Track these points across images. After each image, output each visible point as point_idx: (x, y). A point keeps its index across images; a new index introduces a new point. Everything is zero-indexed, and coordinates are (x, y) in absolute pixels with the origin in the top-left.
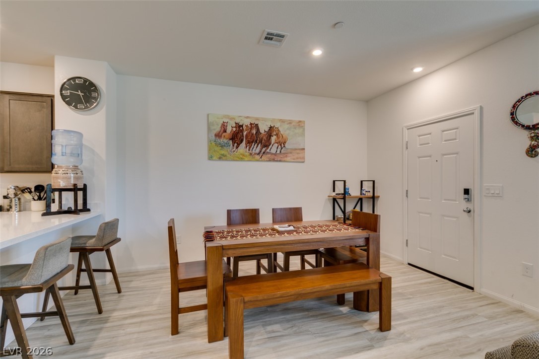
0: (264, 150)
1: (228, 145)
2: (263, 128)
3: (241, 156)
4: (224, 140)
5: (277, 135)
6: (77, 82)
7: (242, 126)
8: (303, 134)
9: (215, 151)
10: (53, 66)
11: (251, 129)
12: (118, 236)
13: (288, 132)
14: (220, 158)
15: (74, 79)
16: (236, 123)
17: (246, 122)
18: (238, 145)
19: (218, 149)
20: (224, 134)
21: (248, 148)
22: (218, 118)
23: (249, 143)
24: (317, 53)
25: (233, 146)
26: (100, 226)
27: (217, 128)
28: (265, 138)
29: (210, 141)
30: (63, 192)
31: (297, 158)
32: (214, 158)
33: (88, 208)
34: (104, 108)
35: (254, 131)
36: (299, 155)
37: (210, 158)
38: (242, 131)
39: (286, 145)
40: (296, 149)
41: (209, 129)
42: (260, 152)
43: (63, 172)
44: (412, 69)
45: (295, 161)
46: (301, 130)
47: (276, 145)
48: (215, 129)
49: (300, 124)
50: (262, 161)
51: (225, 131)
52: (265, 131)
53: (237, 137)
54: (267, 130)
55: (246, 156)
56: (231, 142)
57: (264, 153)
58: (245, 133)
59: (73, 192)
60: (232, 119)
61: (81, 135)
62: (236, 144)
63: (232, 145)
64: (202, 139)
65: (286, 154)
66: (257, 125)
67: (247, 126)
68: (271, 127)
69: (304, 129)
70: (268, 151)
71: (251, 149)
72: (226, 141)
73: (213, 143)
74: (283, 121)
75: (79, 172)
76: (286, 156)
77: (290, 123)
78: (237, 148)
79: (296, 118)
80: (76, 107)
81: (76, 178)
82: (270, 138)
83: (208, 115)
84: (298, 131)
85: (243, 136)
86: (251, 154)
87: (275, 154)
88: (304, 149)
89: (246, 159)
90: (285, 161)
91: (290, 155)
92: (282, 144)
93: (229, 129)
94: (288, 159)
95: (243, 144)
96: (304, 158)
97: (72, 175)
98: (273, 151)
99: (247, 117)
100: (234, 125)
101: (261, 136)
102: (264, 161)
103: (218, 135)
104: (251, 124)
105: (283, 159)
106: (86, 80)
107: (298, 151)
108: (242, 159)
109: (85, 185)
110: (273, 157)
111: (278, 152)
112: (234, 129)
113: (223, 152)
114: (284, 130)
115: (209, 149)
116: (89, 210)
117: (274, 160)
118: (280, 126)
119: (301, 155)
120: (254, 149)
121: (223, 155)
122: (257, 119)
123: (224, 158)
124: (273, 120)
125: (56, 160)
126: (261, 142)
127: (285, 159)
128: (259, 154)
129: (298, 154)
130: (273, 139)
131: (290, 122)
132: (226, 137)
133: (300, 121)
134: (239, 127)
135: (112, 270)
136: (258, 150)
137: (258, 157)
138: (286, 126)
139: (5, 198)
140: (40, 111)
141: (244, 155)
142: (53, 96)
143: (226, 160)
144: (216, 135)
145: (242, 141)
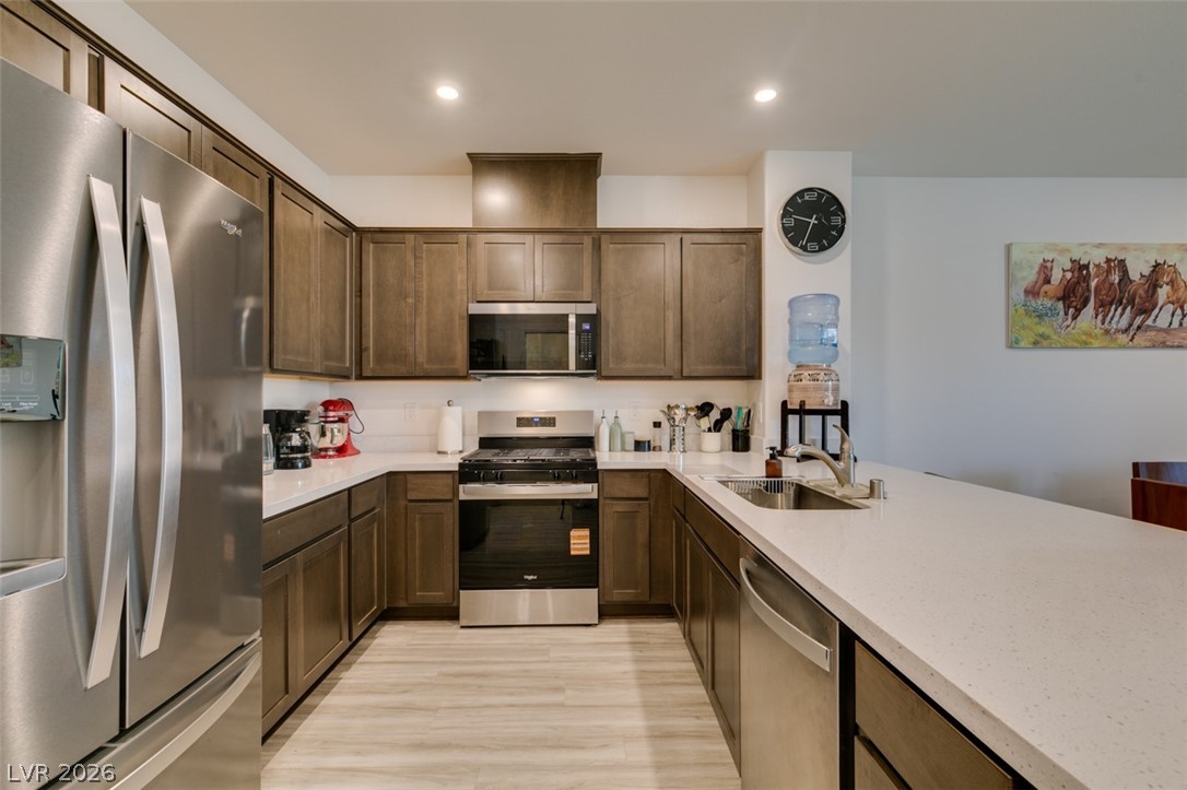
0: (1138, 320)
1: (1053, 312)
2: (1138, 268)
3: (1084, 337)
4: (1044, 302)
5: (1172, 283)
6: (807, 198)
7: (1086, 267)
9: (1024, 327)
11: (1108, 272)
14: (1036, 344)
15: (801, 193)
16: (1073, 261)
17: (1097, 257)
18: (1078, 311)
19: (1027, 321)
20: (1046, 287)
21: (1100, 317)
22: (1031, 252)
23: (1103, 306)
25: (1066, 314)
27: (1030, 276)
28: (1141, 292)
29: (1011, 307)
32: (1022, 344)
35: (1115, 278)
37: (1013, 344)
38: (1087, 279)
41: (1010, 280)
42: (1130, 325)
47: (1171, 307)
48: (1024, 279)
50: (1134, 347)
51: (1047, 281)
52: (1142, 276)
53: (1075, 292)
54: (1147, 272)
55: (1096, 337)
56: (1060, 305)
57: (1139, 327)
58: (1093, 284)
60: (1063, 251)
62: (1071, 311)
63: (1062, 313)
64: (991, 303)
67: (1098, 266)
68: (1157, 265)
70: (1149, 322)
71: (1108, 319)
72: (1048, 303)
73: (1020, 311)
74: (1185, 249)
78: (1075, 318)
80: (804, 248)
82: (1154, 292)
83: (1008, 248)
85: (1089, 291)
86: (1107, 332)
89: (1096, 343)
92: (1184, 304)
93: (1057, 276)
95: (1090, 309)
98: (1163, 321)
99: (1099, 246)
100: (1068, 266)
101: (1132, 288)
102: (1139, 347)
103: (1032, 292)
104: (1108, 261)
106: (822, 193)
108: (1085, 345)
110: (1161, 337)
111: (1176, 324)
112: (1069, 275)
113: (1041, 329)
115: (1010, 324)
117: (1163, 345)
118: (1181, 260)
120: (1116, 319)
121: (1042, 336)
122: (1123, 248)
123: (1045, 343)
124: (1162, 248)
126: (1131, 302)
128: (1126, 331)
132: (1051, 294)
134: (1080, 268)
137: (1123, 338)
139: (657, 425)
140: (737, 261)
141: (1089, 335)
142: (759, 231)
143: (1050, 347)
144: (1027, 292)
145: (1085, 303)
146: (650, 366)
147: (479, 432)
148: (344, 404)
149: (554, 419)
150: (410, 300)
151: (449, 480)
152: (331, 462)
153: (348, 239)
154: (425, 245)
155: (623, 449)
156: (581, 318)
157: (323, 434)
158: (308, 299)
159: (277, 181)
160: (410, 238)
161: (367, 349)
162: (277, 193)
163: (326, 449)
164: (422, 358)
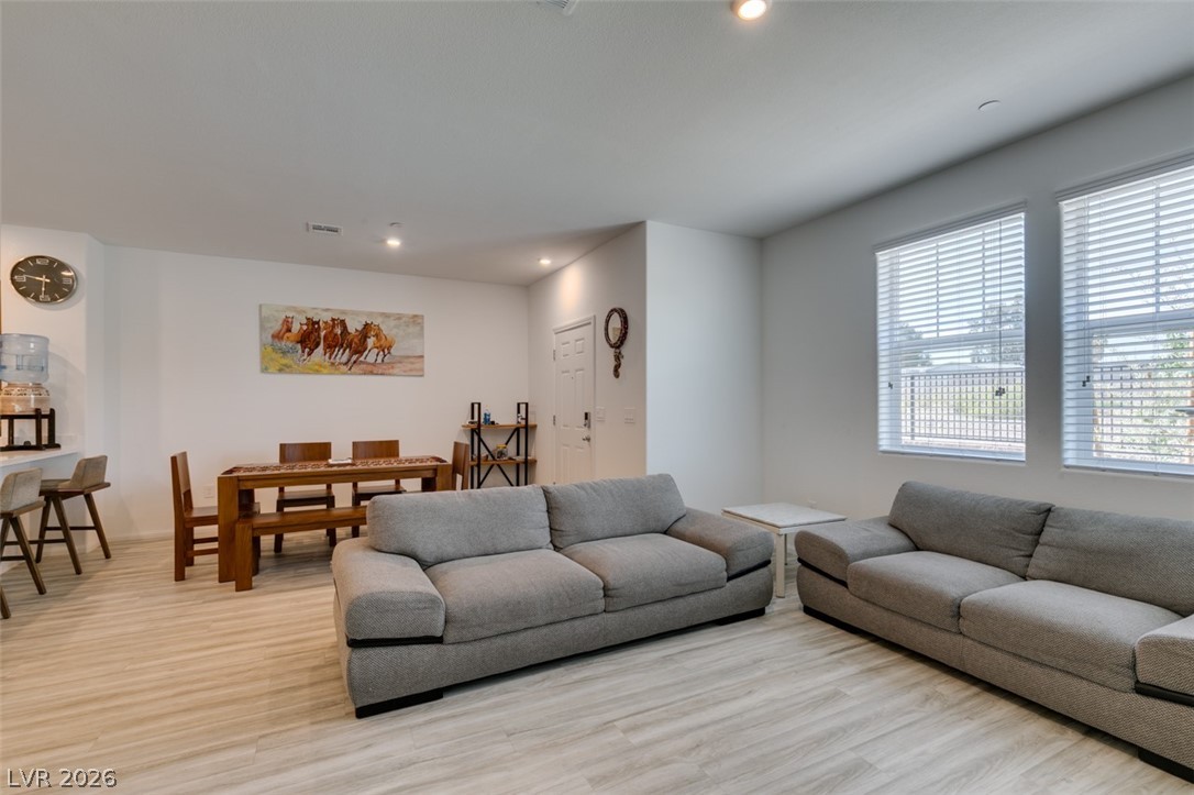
0: (354, 358)
1: (293, 350)
2: (354, 326)
3: (317, 367)
4: (285, 344)
5: (377, 336)
6: (38, 262)
7: (318, 323)
8: (421, 335)
9: (272, 360)
11: (333, 327)
12: (106, 481)
13: (395, 331)
14: (281, 371)
15: (32, 259)
16: (308, 319)
17: (326, 317)
18: (312, 351)
19: (274, 355)
20: (288, 334)
21: (328, 355)
22: (277, 311)
23: (330, 347)
24: (394, 243)
25: (303, 352)
26: (79, 463)
27: (277, 326)
28: (356, 340)
29: (263, 345)
30: (15, 420)
31: (411, 370)
32: (271, 370)
33: (56, 443)
34: (84, 301)
35: (338, 331)
36: (414, 365)
37: (265, 370)
38: (318, 330)
39: (392, 351)
40: (408, 357)
41: (262, 328)
42: (349, 360)
43: (19, 393)
44: (539, 260)
45: (408, 374)
46: (418, 328)
47: (376, 351)
48: (271, 327)
49: (416, 320)
50: (351, 374)
51: (289, 330)
52: (357, 330)
53: (310, 337)
54: (360, 328)
55: (325, 367)
56: (299, 346)
57: (355, 362)
58: (323, 334)
59: (34, 421)
60: (301, 312)
62: (307, 350)
63: (300, 351)
64: (250, 341)
65: (392, 365)
66: (343, 322)
67: (326, 323)
68: (367, 324)
69: (422, 328)
70: (362, 359)
71: (333, 356)
72: (290, 345)
73: (269, 349)
74: (386, 316)
75: (43, 391)
76: (393, 368)
77: (399, 319)
78: (309, 354)
79: (409, 311)
80: (36, 299)
81: (38, 401)
82: (365, 340)
83: (260, 306)
84: (411, 329)
85: (319, 336)
86: (333, 364)
87: (374, 364)
88: (422, 357)
89: (325, 371)
90: (390, 375)
91: (399, 365)
92: (385, 348)
93: (296, 328)
94: (395, 371)
95: (321, 349)
96: (422, 370)
97: (32, 396)
98: (371, 358)
99: (327, 310)
100: (305, 321)
101: (350, 338)
102: (355, 374)
103: (277, 336)
104: (333, 320)
105: (387, 372)
106: (52, 261)
107: (412, 360)
108: (317, 372)
109: (53, 411)
110: (370, 368)
111: (379, 361)
112: (305, 327)
113: (284, 361)
114: (387, 329)
115: (263, 357)
116: (58, 446)
117: (372, 373)
118: (383, 322)
119: (417, 366)
120: (339, 356)
121: (285, 365)
122: (344, 312)
123: (287, 370)
124: (370, 314)
126: (349, 346)
127: (391, 371)
128: (346, 364)
129: (412, 363)
130: (371, 342)
131: (399, 317)
132: (292, 338)
133: (415, 316)
134: (313, 324)
135: (97, 527)
136: (345, 359)
137: (344, 368)
138: (392, 323)
141: (321, 366)
143: (291, 373)
144: (273, 336)
145: (317, 345)
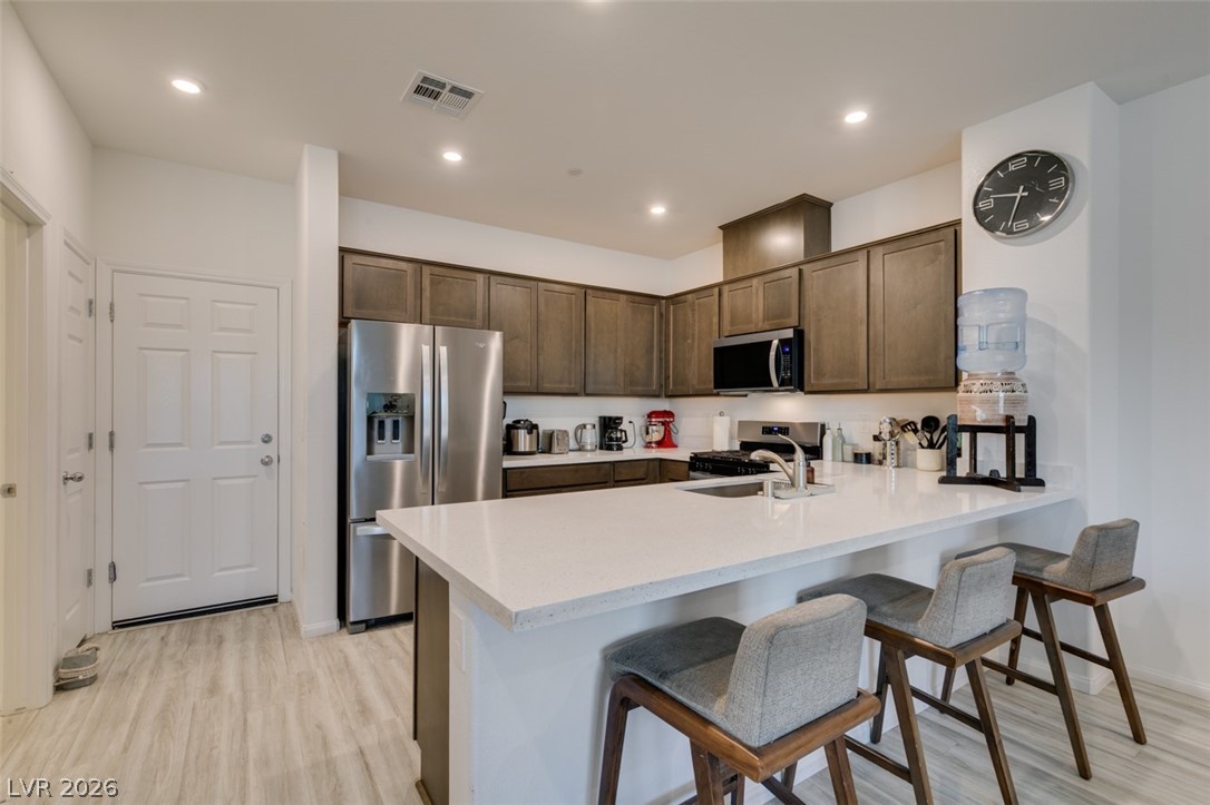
6: (1012, 168)
10: (959, 158)
15: (1003, 165)
26: (1084, 534)
30: (978, 434)
33: (1038, 476)
34: (1084, 212)
43: (982, 389)
59: (1004, 436)
61: (1022, 294)
75: (1017, 385)
80: (1009, 231)
81: (1009, 402)
97: (1002, 394)
106: (1032, 156)
109: (1032, 420)
116: (1041, 483)
125: (966, 361)
135: (1114, 662)
139: (876, 438)
140: (933, 262)
142: (958, 222)
146: (846, 380)
147: (739, 436)
148: (669, 414)
149: (788, 429)
150: (689, 341)
151: (686, 467)
152: (654, 451)
153: (655, 307)
154: (697, 301)
155: (843, 461)
156: (783, 342)
157: (647, 433)
158: (616, 351)
159: (589, 291)
160: (689, 296)
161: (669, 377)
162: (588, 297)
163: (650, 443)
164: (695, 382)
